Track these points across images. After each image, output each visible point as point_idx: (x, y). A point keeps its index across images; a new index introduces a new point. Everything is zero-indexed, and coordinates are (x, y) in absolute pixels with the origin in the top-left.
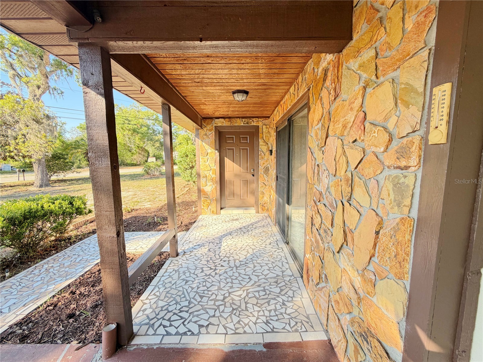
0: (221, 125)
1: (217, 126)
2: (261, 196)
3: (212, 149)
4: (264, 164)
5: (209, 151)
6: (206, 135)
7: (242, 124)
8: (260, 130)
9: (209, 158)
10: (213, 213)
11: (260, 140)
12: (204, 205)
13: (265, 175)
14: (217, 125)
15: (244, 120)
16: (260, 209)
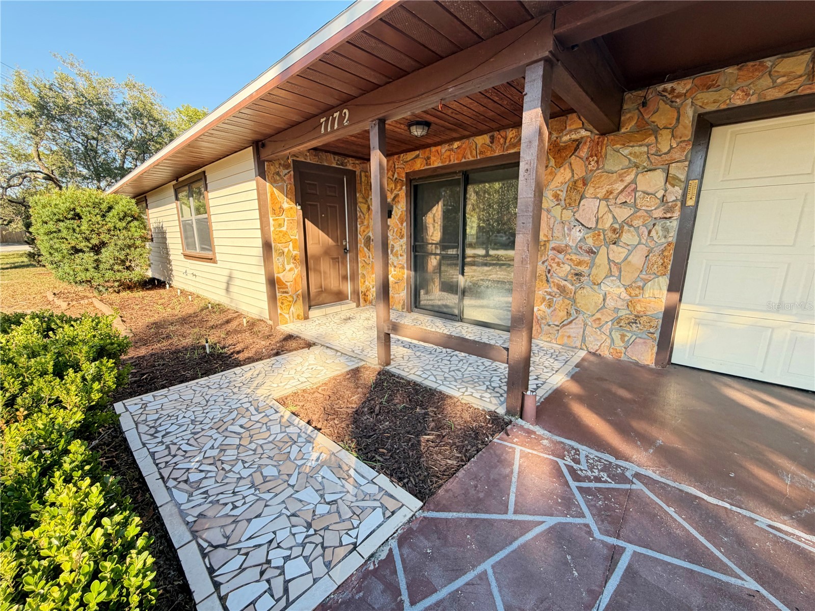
0: (303, 160)
1: (297, 161)
2: (362, 280)
3: (292, 203)
4: (364, 231)
5: (286, 206)
6: (278, 174)
7: (334, 165)
8: (358, 178)
9: (286, 219)
10: (298, 318)
11: (358, 195)
12: (283, 306)
13: (365, 249)
14: (298, 159)
15: (337, 157)
16: (361, 300)
